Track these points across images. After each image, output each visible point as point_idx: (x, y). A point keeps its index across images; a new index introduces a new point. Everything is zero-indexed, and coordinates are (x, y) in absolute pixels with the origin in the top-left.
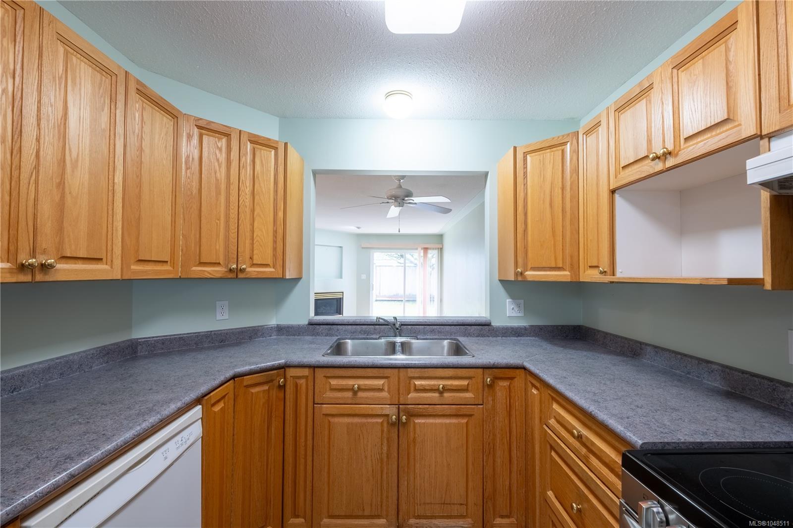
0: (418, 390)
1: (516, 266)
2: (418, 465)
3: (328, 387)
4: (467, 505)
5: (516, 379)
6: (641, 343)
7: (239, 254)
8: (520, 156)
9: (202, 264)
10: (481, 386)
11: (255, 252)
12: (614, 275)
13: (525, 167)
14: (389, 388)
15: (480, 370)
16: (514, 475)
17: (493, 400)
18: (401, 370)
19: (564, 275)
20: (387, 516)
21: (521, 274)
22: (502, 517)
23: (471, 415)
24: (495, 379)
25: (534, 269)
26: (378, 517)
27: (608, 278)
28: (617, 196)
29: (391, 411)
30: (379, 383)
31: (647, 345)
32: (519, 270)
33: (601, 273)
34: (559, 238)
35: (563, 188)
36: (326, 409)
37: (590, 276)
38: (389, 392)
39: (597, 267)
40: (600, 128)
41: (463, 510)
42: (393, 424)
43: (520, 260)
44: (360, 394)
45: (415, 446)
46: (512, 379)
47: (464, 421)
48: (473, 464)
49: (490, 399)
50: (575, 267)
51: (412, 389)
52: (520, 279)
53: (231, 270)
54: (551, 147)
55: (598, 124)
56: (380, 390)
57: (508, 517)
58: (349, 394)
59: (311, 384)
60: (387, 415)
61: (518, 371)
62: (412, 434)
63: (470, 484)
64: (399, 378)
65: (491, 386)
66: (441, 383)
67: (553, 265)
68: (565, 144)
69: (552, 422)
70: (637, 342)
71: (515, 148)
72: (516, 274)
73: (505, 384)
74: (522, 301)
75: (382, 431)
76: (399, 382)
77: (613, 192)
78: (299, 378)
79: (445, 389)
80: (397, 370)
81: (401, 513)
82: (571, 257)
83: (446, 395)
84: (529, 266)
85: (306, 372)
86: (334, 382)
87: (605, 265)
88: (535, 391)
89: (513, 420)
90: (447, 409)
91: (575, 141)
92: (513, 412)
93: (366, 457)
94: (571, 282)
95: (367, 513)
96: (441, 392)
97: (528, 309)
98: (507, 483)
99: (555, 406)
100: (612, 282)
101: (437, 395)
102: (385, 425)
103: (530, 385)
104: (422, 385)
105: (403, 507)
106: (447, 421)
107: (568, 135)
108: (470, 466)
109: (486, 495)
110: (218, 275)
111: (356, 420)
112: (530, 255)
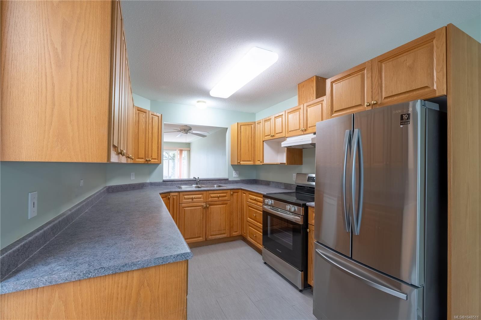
0: (211, 197)
1: (238, 161)
2: (212, 220)
3: (184, 198)
4: (225, 230)
5: (239, 193)
6: (270, 181)
7: (149, 155)
8: (239, 126)
9: (139, 158)
10: (229, 195)
11: (153, 154)
12: (263, 162)
13: (241, 130)
14: (203, 197)
15: (230, 190)
16: (238, 220)
17: (233, 199)
18: (207, 192)
19: (251, 163)
20: (202, 236)
21: (239, 163)
22: (235, 232)
23: (227, 204)
24: (234, 193)
25: (243, 161)
26: (200, 237)
27: (262, 164)
28: (264, 142)
29: (204, 204)
30: (201, 196)
31: (271, 181)
32: (239, 161)
33: (261, 162)
34: (250, 152)
35: (251, 138)
36: (183, 205)
37: (258, 163)
38: (203, 198)
39: (260, 161)
40: (261, 124)
41: (224, 232)
42: (204, 208)
43: (239, 158)
44: (194, 200)
45: (211, 214)
46: (238, 192)
47: (225, 205)
48: (227, 218)
49: (232, 198)
50: (254, 161)
51: (210, 197)
52: (239, 164)
53: (147, 160)
54: (248, 125)
55: (260, 122)
56: (200, 198)
57: (236, 232)
58: (191, 200)
59: (178, 198)
60: (202, 206)
61: (240, 190)
62: (210, 211)
63: (227, 224)
64: (206, 194)
65: (232, 195)
66: (219, 195)
67: (249, 160)
68: (252, 125)
69: (249, 200)
70: (269, 181)
71: (238, 123)
72: (238, 162)
73: (236, 194)
74: (238, 172)
75: (201, 211)
76: (206, 195)
77: (263, 141)
78: (175, 196)
79: (220, 197)
80: (205, 192)
81: (207, 235)
82: (253, 158)
83: (220, 198)
84: (242, 160)
85: (177, 194)
86: (186, 196)
87: (261, 161)
88: (244, 195)
89: (238, 204)
90: (220, 203)
91: (254, 124)
92: (238, 202)
93: (196, 219)
94: (253, 165)
95: (196, 236)
96: (218, 197)
97: (240, 174)
98: (236, 222)
99: (250, 196)
100: (263, 164)
101: (217, 198)
102: (202, 208)
103: (243, 193)
104: (213, 196)
105: (207, 233)
106: (220, 206)
107: (253, 122)
108: (226, 218)
109: (231, 226)
110: (143, 162)
111: (193, 208)
112: (242, 156)
